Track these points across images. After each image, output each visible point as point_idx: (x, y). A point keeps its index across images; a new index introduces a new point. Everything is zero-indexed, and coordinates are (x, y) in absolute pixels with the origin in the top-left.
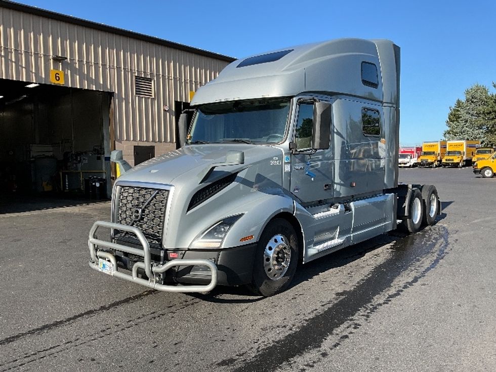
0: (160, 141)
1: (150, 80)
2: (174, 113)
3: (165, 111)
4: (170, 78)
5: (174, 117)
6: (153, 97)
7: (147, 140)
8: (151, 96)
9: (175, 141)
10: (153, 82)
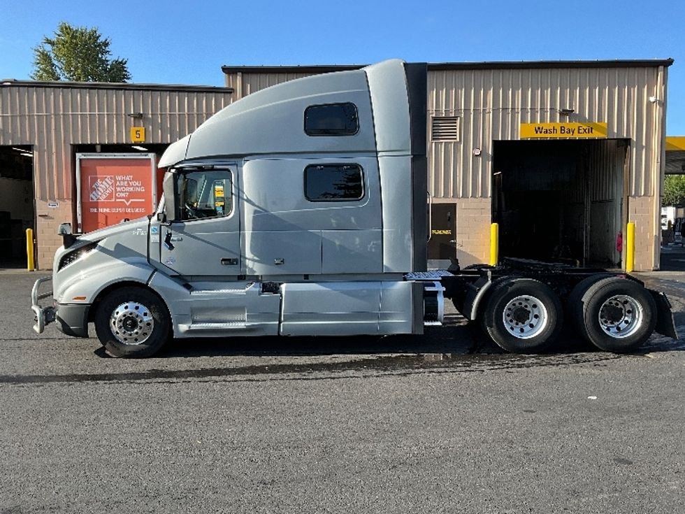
0: (465, 196)
1: (455, 118)
2: (490, 159)
3: (475, 156)
4: (488, 111)
5: (490, 163)
6: (458, 140)
7: (446, 195)
8: (456, 139)
9: (489, 194)
10: (458, 121)
